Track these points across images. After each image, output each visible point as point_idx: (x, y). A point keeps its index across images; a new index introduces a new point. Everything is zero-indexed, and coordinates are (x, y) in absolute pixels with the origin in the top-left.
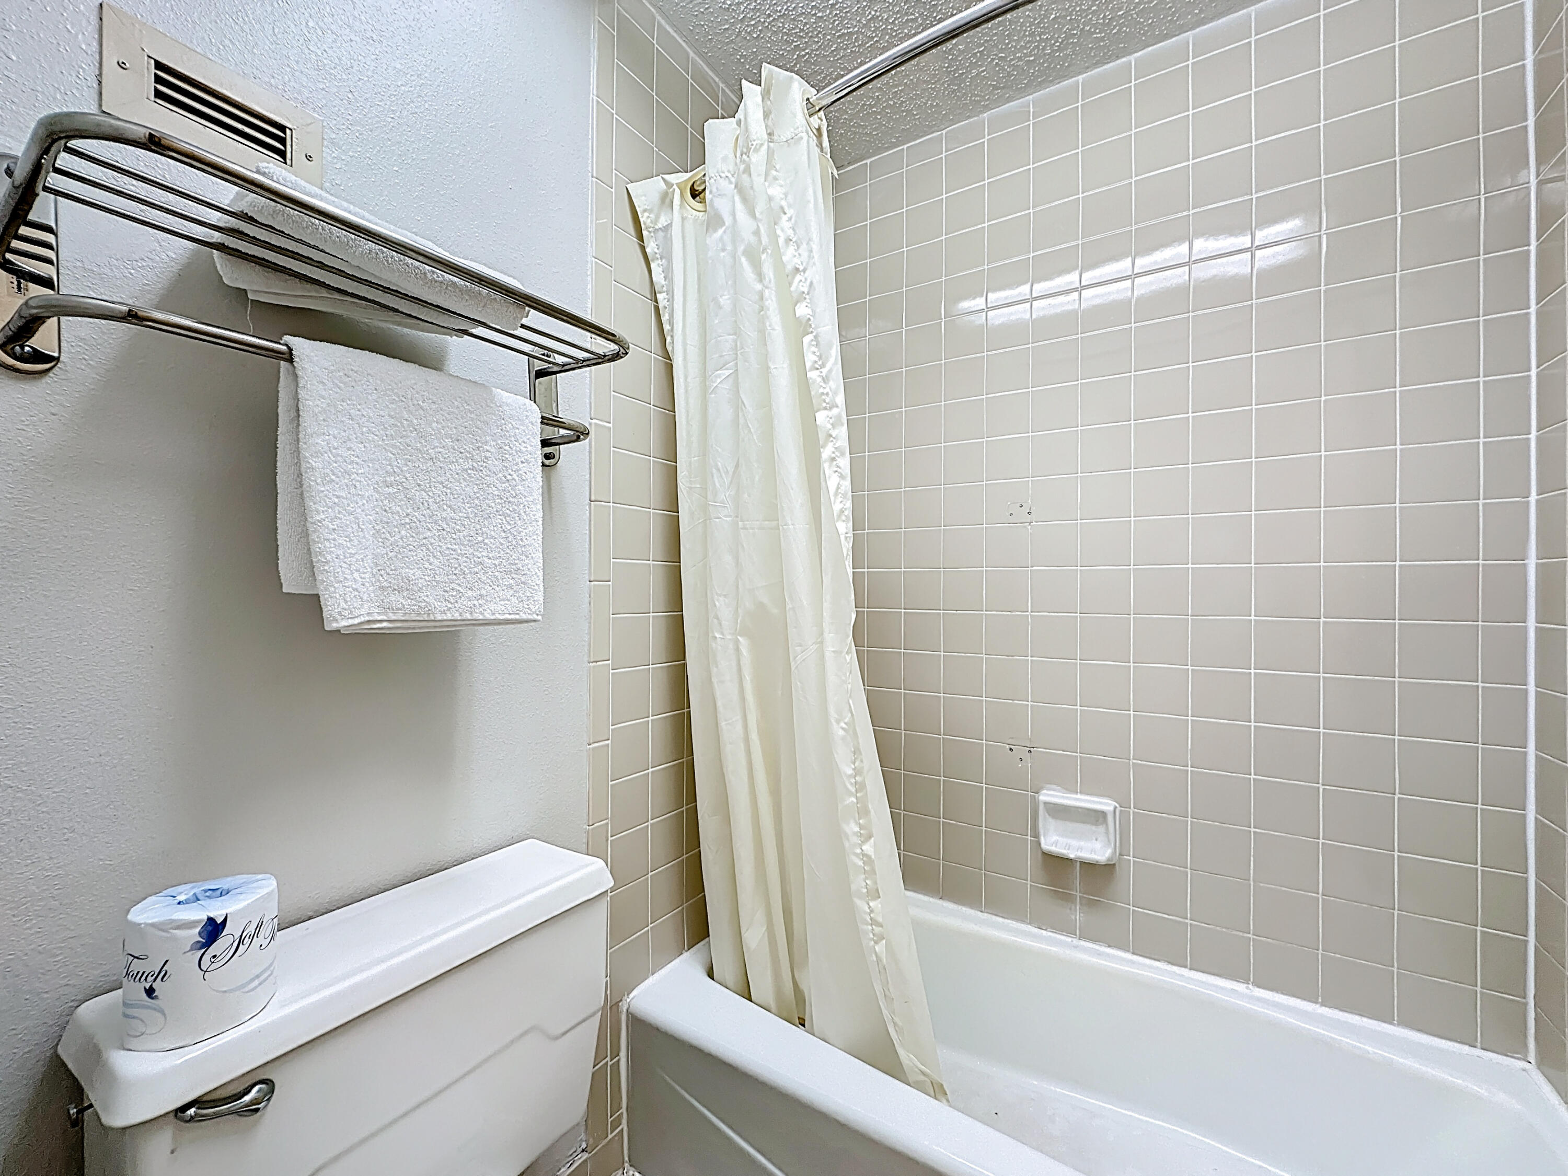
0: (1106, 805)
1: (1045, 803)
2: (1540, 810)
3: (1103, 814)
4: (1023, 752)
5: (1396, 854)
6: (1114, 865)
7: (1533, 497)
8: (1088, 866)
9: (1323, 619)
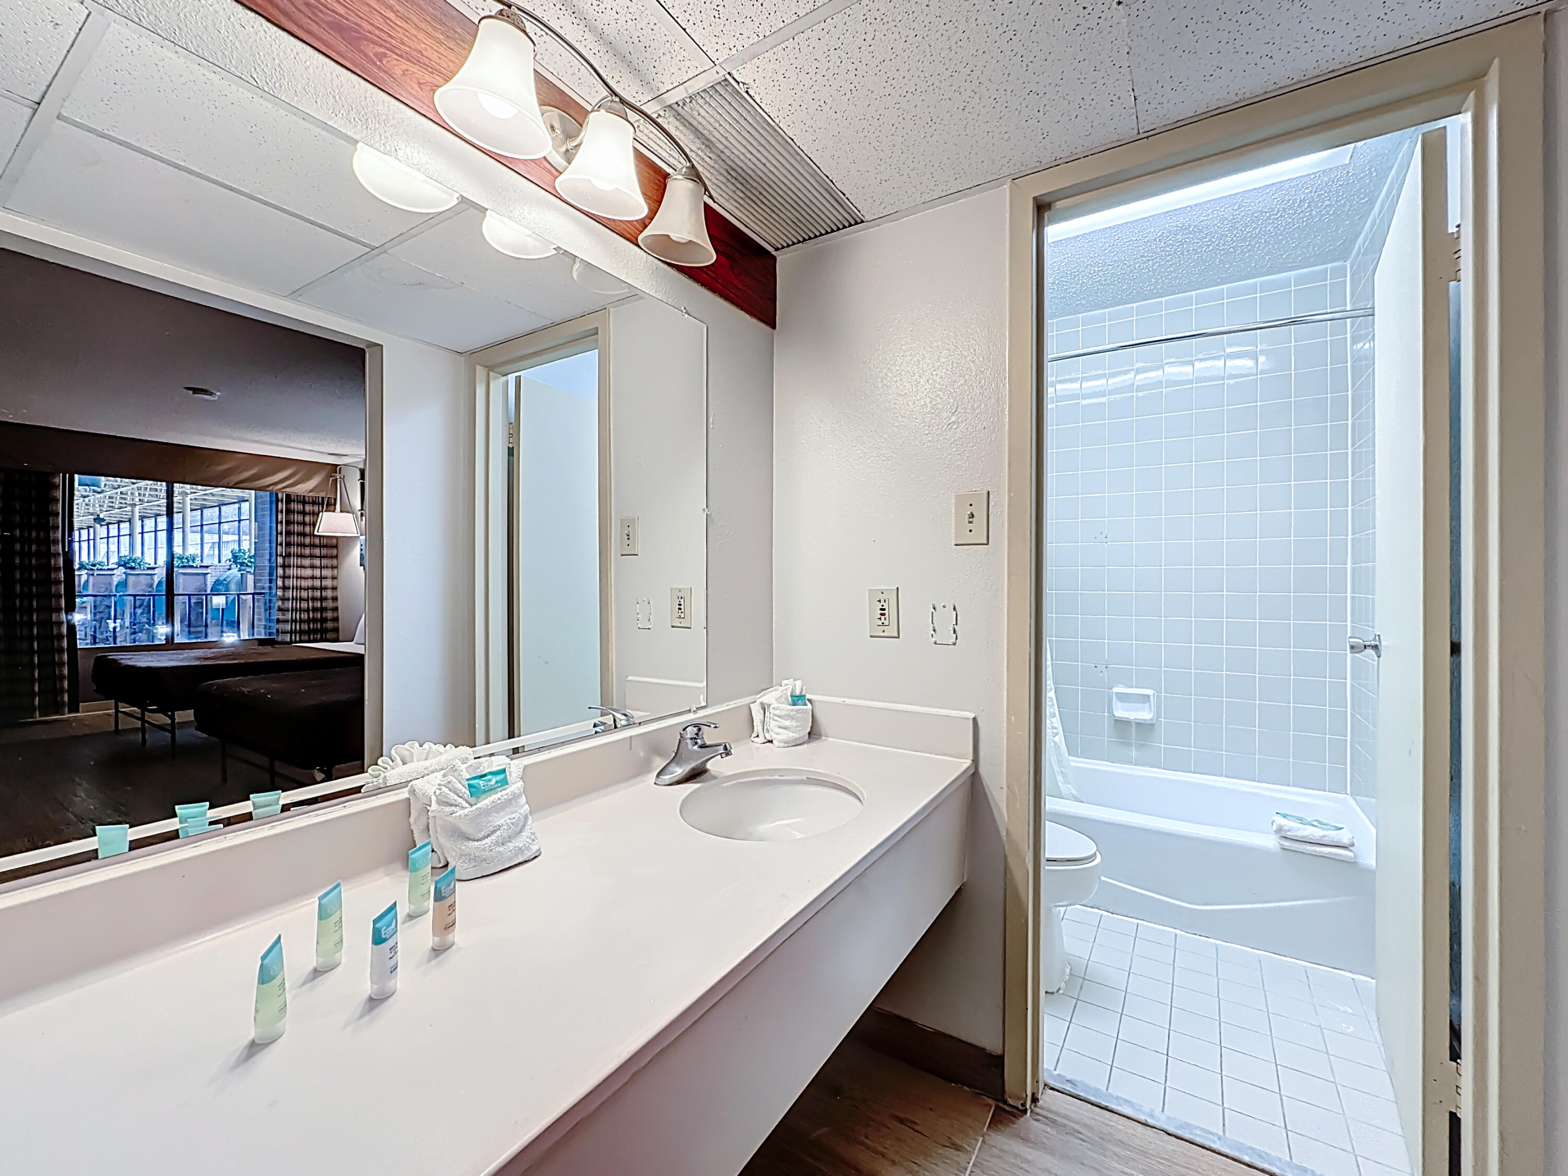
0: (1150, 692)
1: (1117, 693)
2: (1353, 679)
3: (1148, 696)
4: (1101, 667)
5: (1292, 705)
6: (1153, 725)
7: (1350, 537)
8: (1140, 724)
9: (1258, 593)
